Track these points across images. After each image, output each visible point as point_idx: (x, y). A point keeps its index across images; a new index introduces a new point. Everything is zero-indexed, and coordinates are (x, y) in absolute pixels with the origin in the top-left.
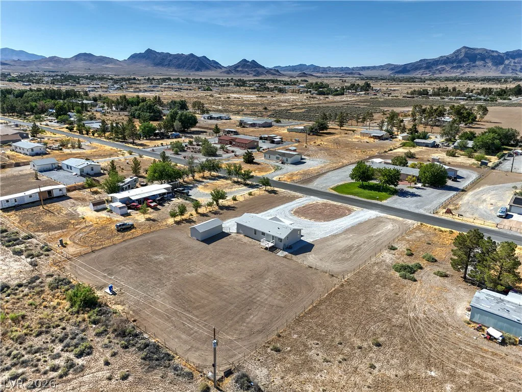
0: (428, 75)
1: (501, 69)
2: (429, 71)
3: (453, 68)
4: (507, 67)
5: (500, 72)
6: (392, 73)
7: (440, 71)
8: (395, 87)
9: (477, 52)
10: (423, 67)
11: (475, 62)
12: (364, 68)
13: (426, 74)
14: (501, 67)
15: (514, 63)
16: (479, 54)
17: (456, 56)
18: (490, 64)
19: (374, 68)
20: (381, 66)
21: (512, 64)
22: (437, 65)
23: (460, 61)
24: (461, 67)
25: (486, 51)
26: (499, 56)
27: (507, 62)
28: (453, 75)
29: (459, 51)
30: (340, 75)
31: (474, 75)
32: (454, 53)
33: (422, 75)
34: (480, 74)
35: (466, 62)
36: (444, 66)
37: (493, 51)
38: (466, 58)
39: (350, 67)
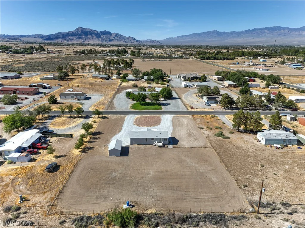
0: (65, 42)
1: (100, 40)
2: (65, 40)
3: (77, 38)
4: (103, 39)
5: (100, 41)
6: (43, 40)
7: (71, 40)
8: (59, 49)
9: (87, 30)
10: (61, 37)
11: (87, 36)
12: (21, 36)
13: (64, 41)
14: (100, 39)
15: (105, 37)
16: (88, 31)
17: (77, 32)
18: (95, 37)
19: (29, 36)
20: (34, 35)
21: (105, 38)
22: (68, 36)
23: (80, 35)
24: (81, 38)
25: (92, 30)
26: (98, 33)
27: (102, 36)
28: (79, 42)
29: (77, 29)
30: (6, 40)
31: (89, 42)
32: (76, 30)
33: (61, 41)
34: (91, 42)
35: (83, 35)
36: (72, 37)
37: (94, 30)
38: (82, 33)
39: (11, 35)
